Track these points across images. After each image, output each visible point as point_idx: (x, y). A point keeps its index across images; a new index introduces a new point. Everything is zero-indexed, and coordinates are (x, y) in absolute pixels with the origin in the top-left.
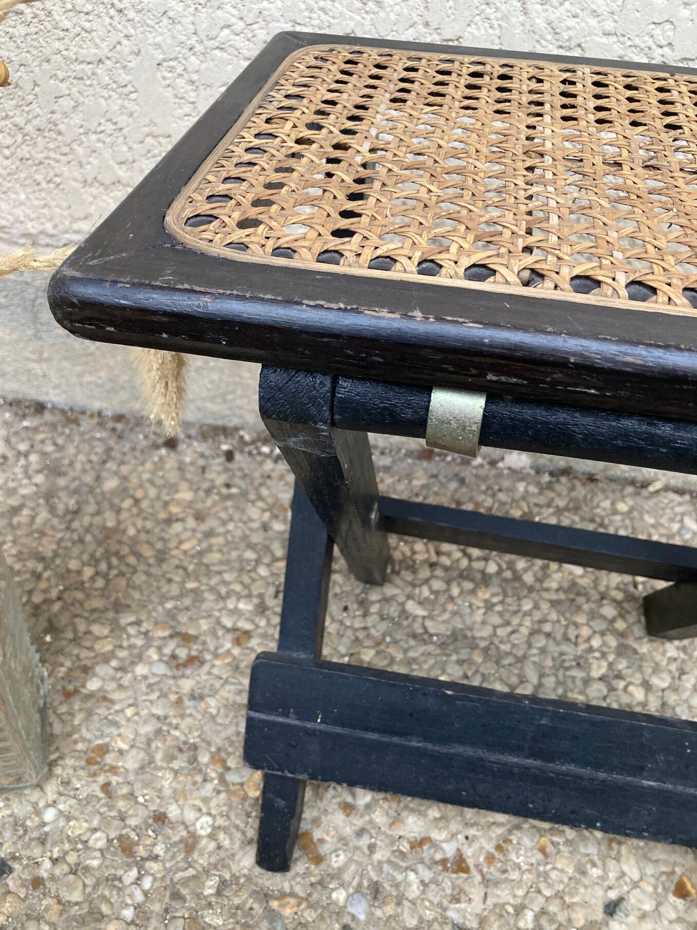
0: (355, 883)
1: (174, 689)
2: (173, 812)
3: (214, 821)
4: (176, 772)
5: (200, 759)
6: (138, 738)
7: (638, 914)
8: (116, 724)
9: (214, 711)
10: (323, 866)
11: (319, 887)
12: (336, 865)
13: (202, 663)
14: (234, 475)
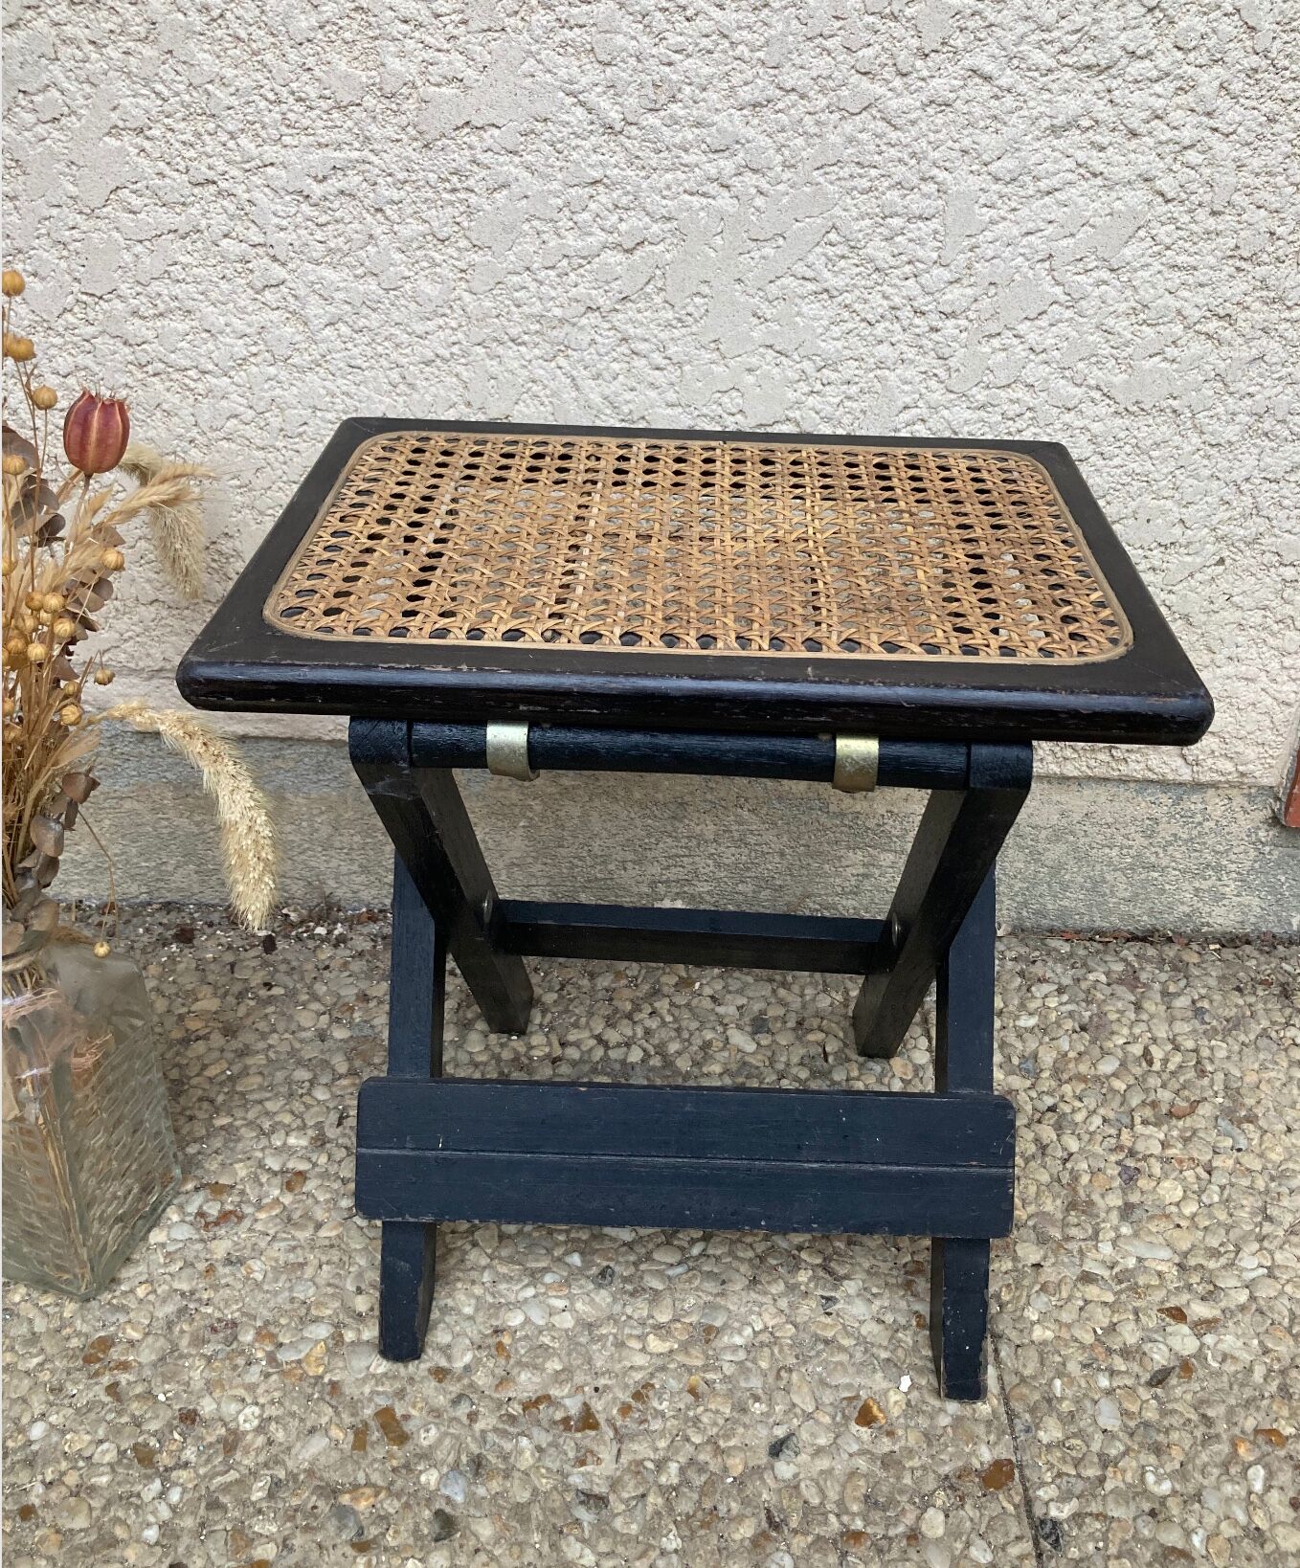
0: (451, 1459)
1: (202, 1255)
2: (207, 1407)
3: (263, 1412)
4: (209, 1359)
5: (240, 1338)
6: (154, 1324)
7: (810, 1450)
8: (123, 1309)
9: (259, 1277)
10: (409, 1447)
11: (404, 1471)
12: (425, 1443)
13: (241, 1218)
14: (276, 971)
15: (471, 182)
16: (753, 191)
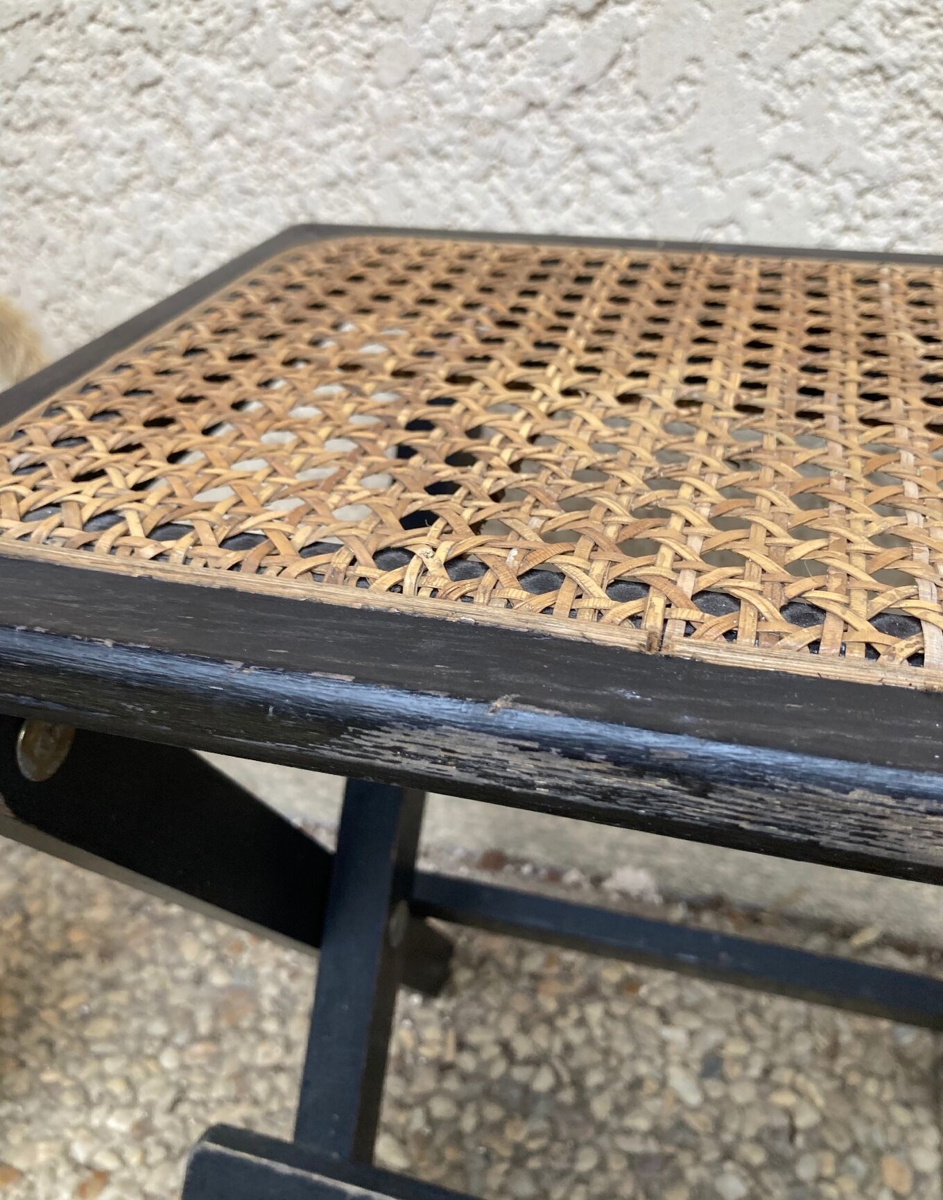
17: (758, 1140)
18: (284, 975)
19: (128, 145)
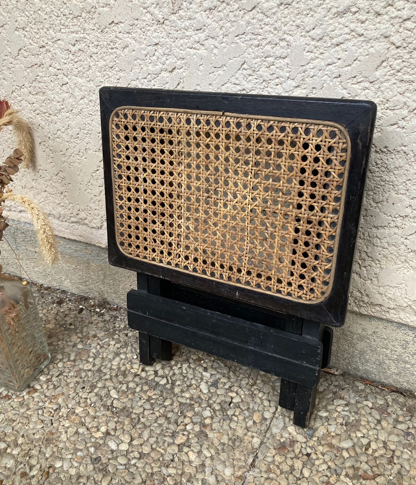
15: (117, 45)
16: (213, 47)
17: (220, 404)
18: (98, 347)
19: (60, 100)
